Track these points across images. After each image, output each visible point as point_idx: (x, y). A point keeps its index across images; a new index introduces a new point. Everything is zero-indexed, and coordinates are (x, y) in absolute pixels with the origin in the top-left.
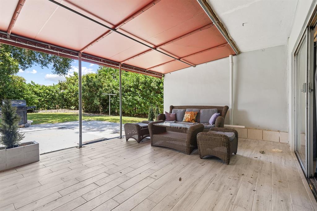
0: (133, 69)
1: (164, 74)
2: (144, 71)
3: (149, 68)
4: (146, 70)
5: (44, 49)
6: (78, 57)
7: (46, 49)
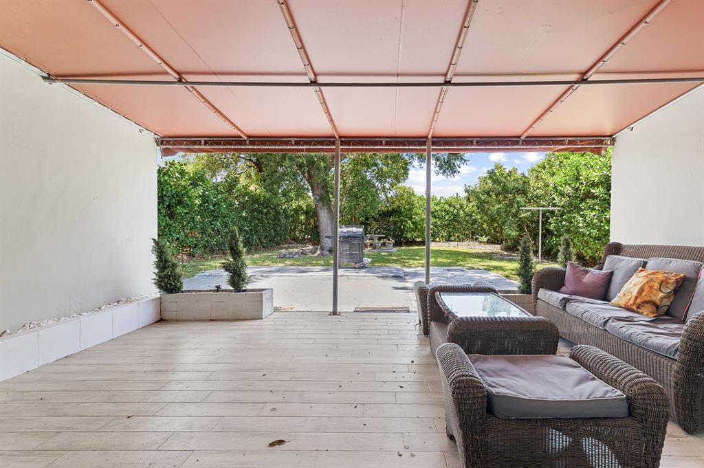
0: (472, 144)
1: (611, 136)
2: (517, 143)
3: (525, 132)
4: (519, 137)
5: (285, 147)
6: (334, 147)
7: (289, 147)
